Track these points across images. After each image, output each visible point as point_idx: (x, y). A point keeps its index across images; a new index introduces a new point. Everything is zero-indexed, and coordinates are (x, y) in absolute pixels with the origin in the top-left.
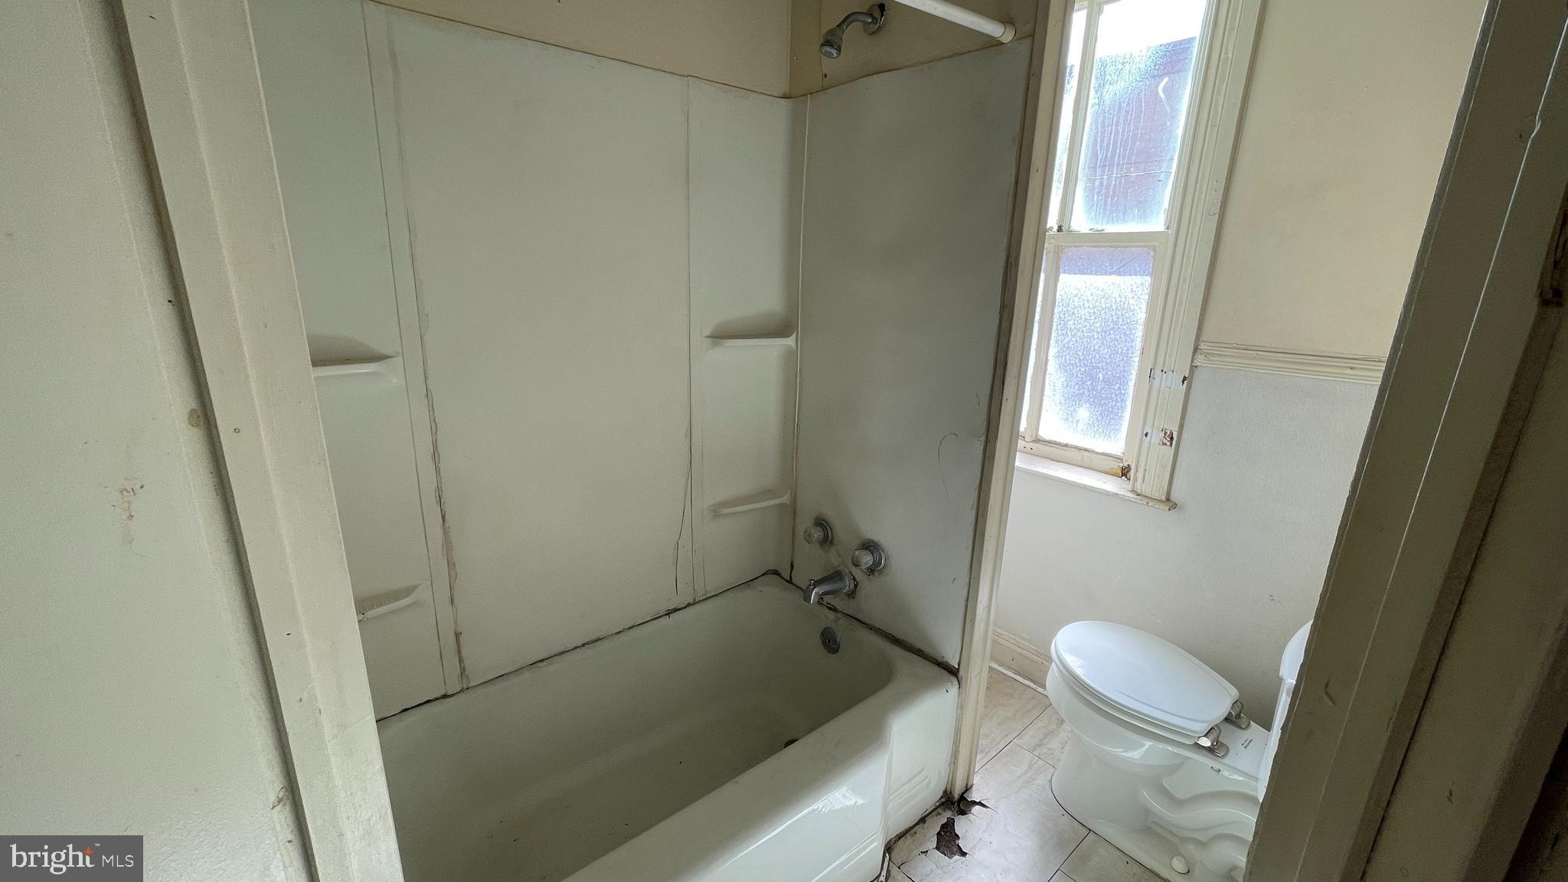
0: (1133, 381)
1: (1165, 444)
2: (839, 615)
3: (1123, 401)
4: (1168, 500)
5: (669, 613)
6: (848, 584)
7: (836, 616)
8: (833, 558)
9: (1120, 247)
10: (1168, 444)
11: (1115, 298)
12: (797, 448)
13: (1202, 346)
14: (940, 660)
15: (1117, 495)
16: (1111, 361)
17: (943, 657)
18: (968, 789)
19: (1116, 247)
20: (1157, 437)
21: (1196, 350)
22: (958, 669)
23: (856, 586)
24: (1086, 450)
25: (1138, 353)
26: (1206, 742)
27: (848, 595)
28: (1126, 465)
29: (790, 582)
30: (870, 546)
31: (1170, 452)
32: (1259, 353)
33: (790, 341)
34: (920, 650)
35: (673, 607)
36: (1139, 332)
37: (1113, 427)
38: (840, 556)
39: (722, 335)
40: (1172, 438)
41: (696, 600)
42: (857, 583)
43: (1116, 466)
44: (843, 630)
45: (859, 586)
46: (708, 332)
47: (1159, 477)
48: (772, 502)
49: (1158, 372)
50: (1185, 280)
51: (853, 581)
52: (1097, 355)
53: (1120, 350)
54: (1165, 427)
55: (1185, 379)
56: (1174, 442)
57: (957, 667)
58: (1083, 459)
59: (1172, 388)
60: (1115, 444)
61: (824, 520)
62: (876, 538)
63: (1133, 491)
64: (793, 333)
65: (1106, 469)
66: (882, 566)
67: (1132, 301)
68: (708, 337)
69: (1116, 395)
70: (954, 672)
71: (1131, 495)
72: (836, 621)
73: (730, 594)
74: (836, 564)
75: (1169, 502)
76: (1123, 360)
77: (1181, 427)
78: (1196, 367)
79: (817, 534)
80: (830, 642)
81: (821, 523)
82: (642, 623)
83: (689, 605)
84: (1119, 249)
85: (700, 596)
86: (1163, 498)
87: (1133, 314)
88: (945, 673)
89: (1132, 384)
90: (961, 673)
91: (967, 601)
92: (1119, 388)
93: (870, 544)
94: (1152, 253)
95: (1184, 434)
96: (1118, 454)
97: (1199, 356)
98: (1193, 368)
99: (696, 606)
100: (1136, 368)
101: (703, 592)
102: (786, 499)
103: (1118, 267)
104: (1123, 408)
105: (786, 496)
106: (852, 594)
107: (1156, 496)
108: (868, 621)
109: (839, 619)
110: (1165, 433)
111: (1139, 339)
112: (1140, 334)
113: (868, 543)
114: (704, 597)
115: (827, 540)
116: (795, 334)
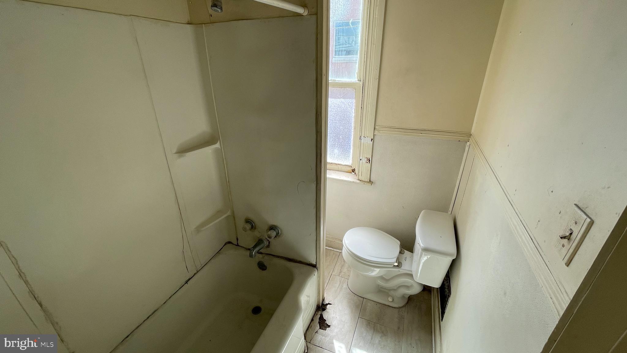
0: (352, 138)
1: (368, 163)
2: (264, 255)
3: (350, 146)
4: (370, 181)
5: (187, 282)
6: (266, 243)
7: (263, 256)
8: (257, 234)
9: (343, 88)
10: (369, 162)
11: (343, 108)
12: (230, 192)
13: (377, 127)
14: (309, 263)
15: (354, 182)
16: (344, 131)
17: (310, 262)
18: (323, 300)
19: (341, 88)
20: (364, 160)
21: (375, 129)
22: (316, 265)
23: (269, 243)
24: (339, 164)
25: (353, 128)
26: (396, 264)
27: (266, 247)
28: (353, 169)
29: (238, 245)
30: (272, 228)
31: (369, 165)
32: (395, 129)
33: (217, 145)
34: (300, 261)
35: (187, 279)
36: (353, 120)
37: (347, 155)
38: (260, 232)
39: (183, 151)
40: (369, 161)
41: (198, 271)
42: (270, 242)
43: (350, 169)
44: (266, 260)
45: (271, 243)
46: (175, 150)
47: (366, 174)
48: (223, 217)
49: (363, 137)
50: (369, 103)
51: (268, 242)
52: (339, 130)
53: (347, 127)
54: (367, 157)
55: (372, 139)
56: (370, 162)
57: (315, 264)
58: (338, 168)
59: (368, 143)
60: (349, 162)
61: (249, 220)
62: (275, 224)
63: (358, 180)
64: (218, 141)
65: (347, 171)
66: (280, 233)
67: (349, 109)
68: (176, 153)
69: (347, 144)
70: (314, 266)
71: (359, 181)
72: (263, 257)
73: (212, 261)
74: (259, 236)
75: (370, 182)
76: (348, 131)
77: (372, 156)
78: (375, 135)
79: (248, 226)
80: (262, 266)
81: (248, 221)
82: (176, 293)
83: (195, 274)
84: (342, 88)
85: (199, 268)
86: (369, 181)
87: (350, 114)
88: (311, 267)
89: (352, 139)
90: (317, 266)
91: (316, 241)
92: (348, 141)
93: (273, 227)
94: (354, 90)
95: (373, 159)
96: (350, 165)
97: (376, 131)
98: (374, 135)
99: (198, 273)
100: (353, 133)
101: (200, 266)
102: (229, 213)
103: (343, 96)
104: (350, 148)
105: (229, 212)
106: (268, 246)
107: (366, 180)
108: (276, 254)
109: (264, 257)
110: (367, 159)
111: (353, 123)
112: (353, 121)
113: (272, 226)
114: (201, 267)
115: (253, 227)
116: (219, 141)
